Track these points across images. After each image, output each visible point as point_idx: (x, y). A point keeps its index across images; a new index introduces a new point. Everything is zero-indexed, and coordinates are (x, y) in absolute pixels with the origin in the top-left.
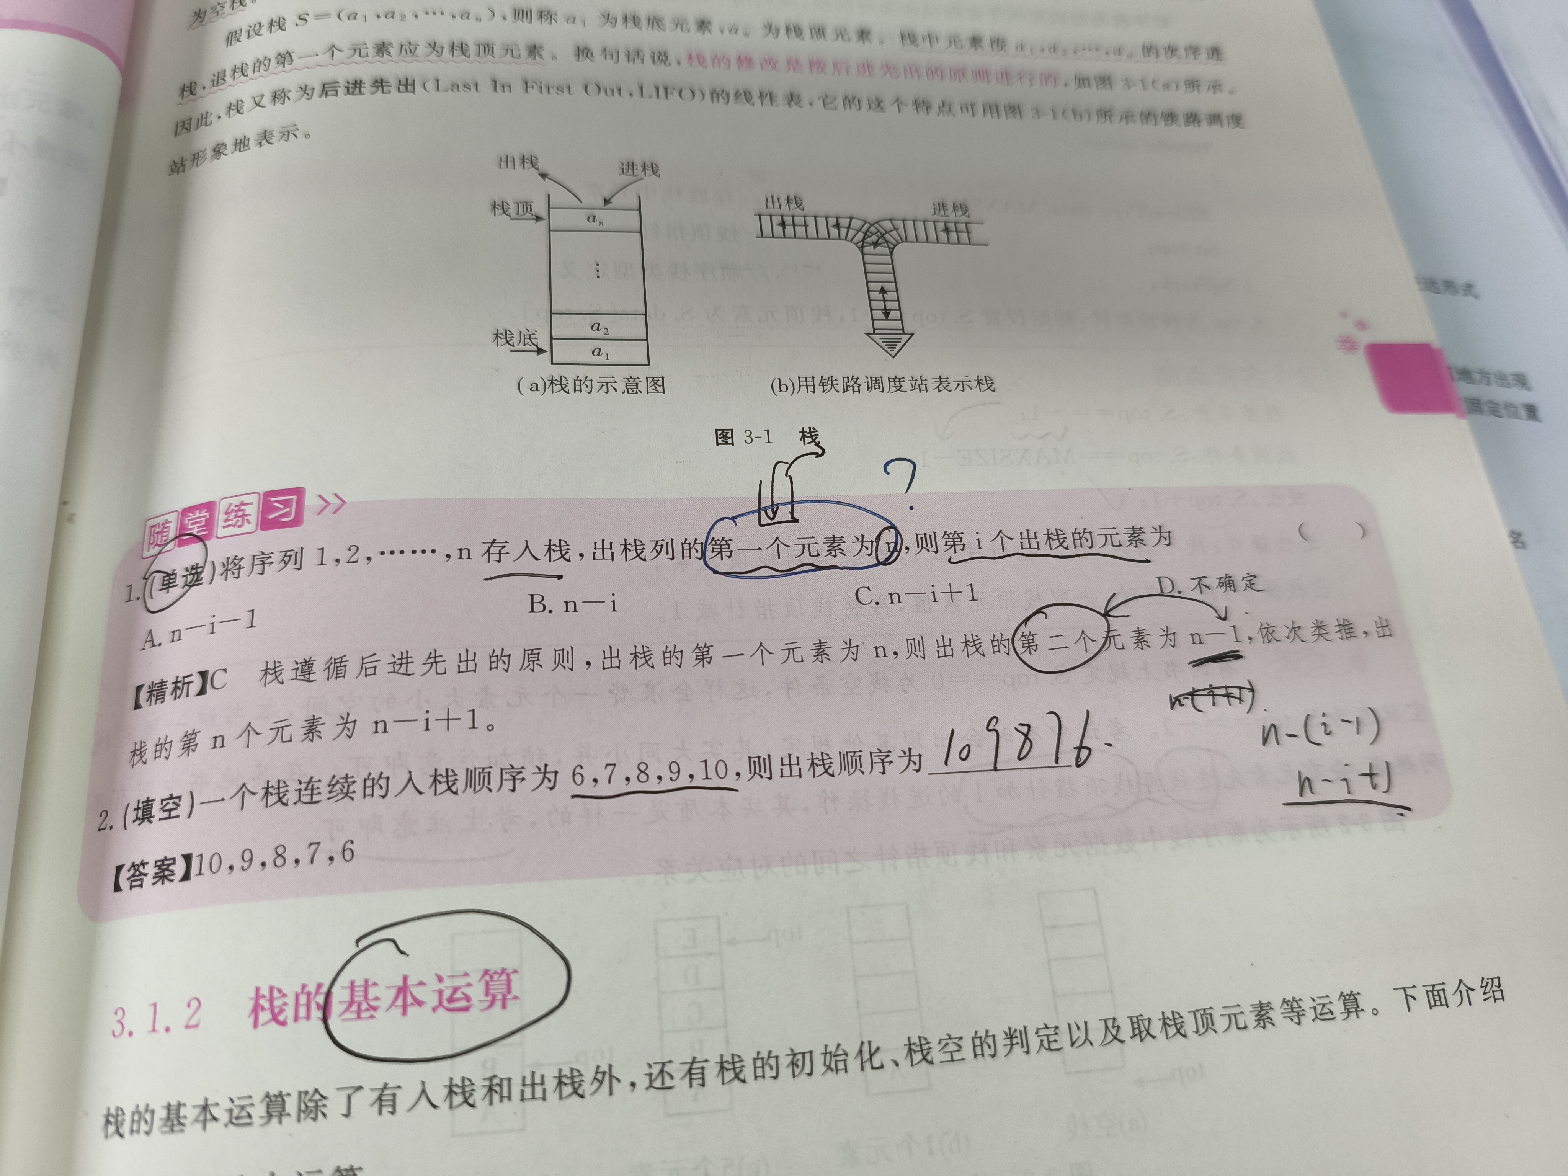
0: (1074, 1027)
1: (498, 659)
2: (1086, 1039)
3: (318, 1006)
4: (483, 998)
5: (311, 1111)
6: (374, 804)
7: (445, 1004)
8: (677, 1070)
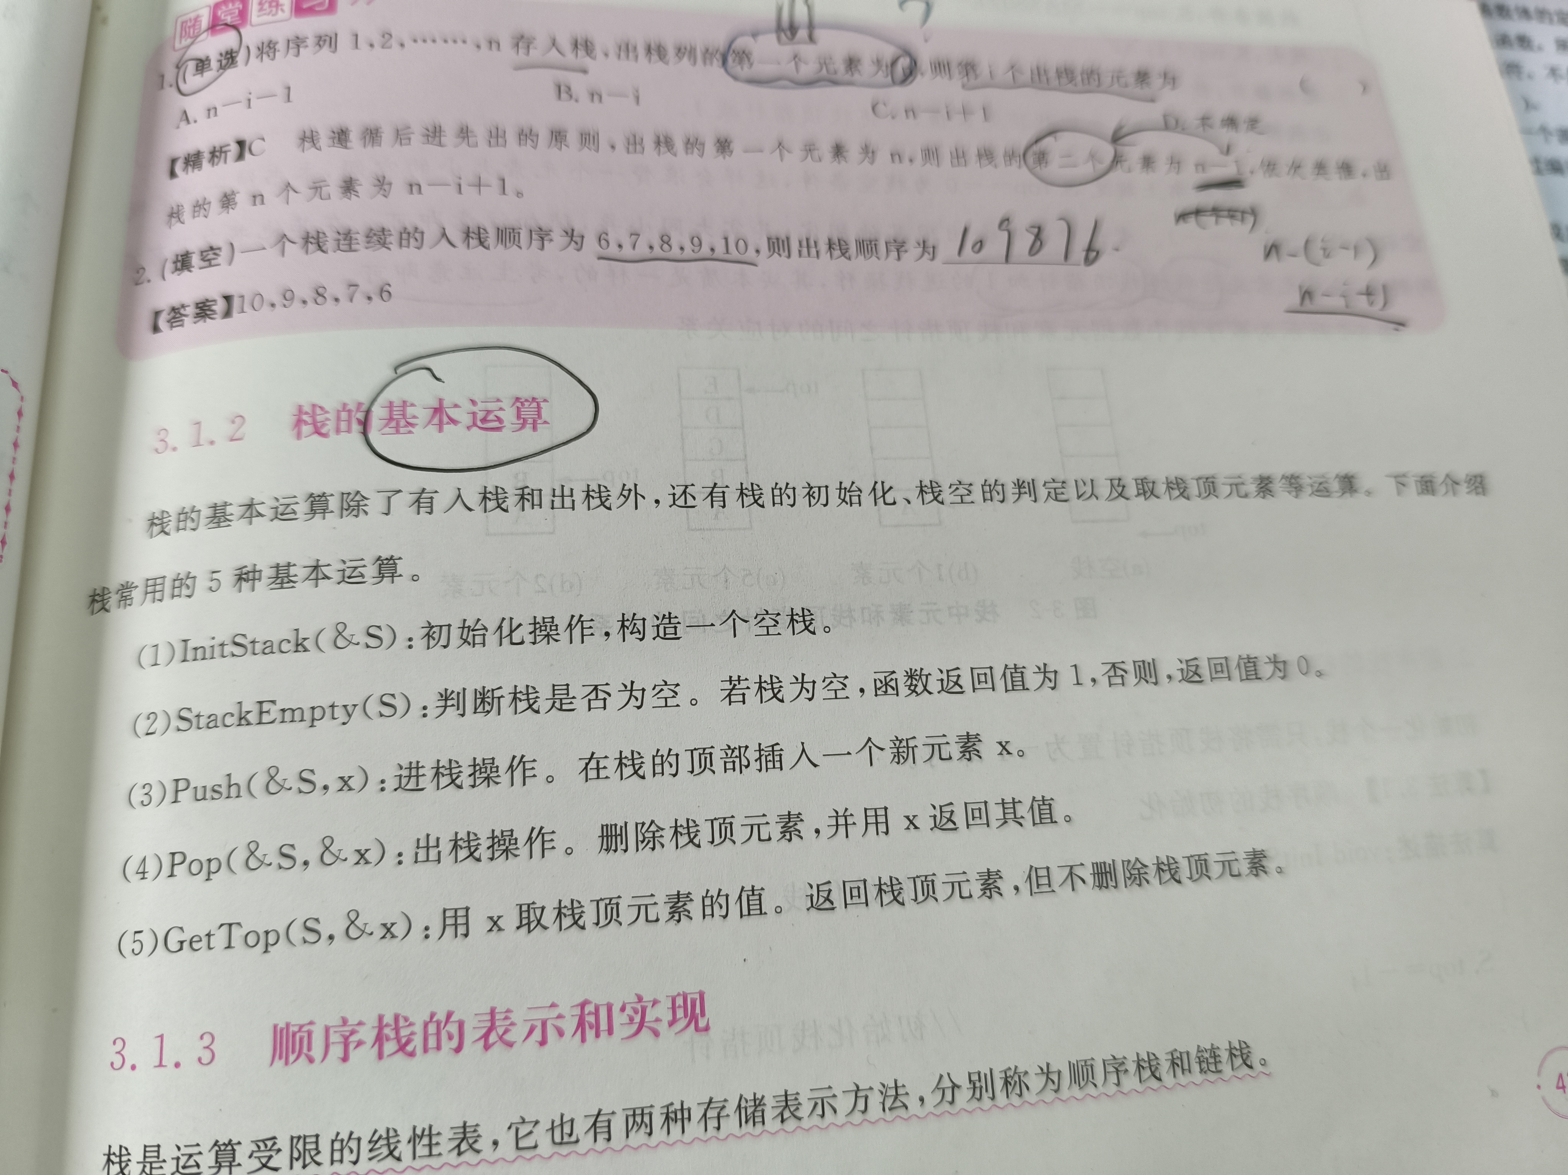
0: (1081, 483)
1: (526, 135)
2: (1092, 494)
3: (359, 422)
4: (515, 420)
5: (353, 510)
6: (410, 253)
7: (479, 423)
8: (700, 493)
